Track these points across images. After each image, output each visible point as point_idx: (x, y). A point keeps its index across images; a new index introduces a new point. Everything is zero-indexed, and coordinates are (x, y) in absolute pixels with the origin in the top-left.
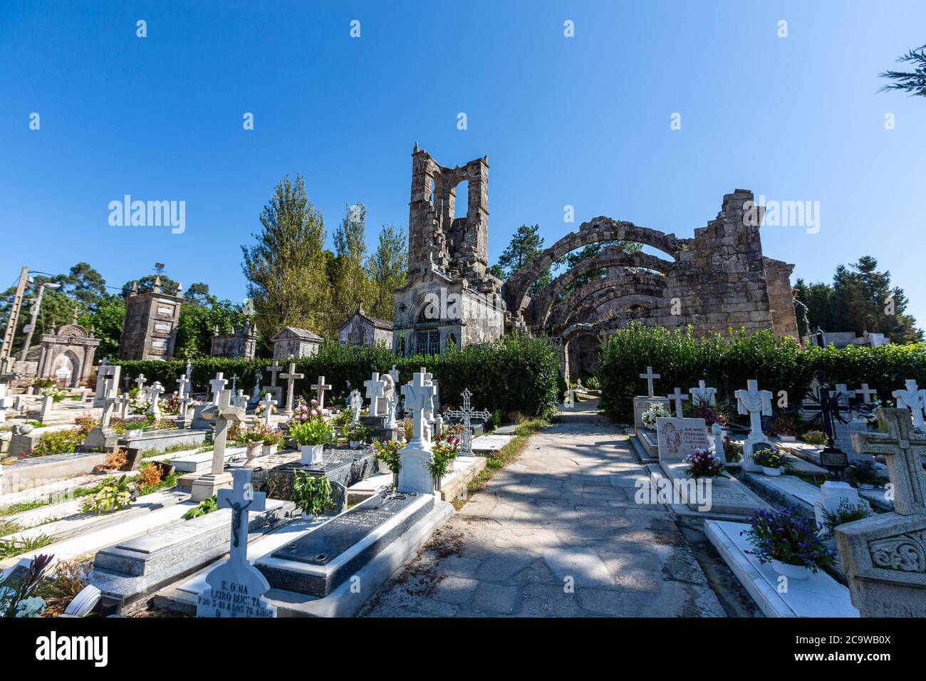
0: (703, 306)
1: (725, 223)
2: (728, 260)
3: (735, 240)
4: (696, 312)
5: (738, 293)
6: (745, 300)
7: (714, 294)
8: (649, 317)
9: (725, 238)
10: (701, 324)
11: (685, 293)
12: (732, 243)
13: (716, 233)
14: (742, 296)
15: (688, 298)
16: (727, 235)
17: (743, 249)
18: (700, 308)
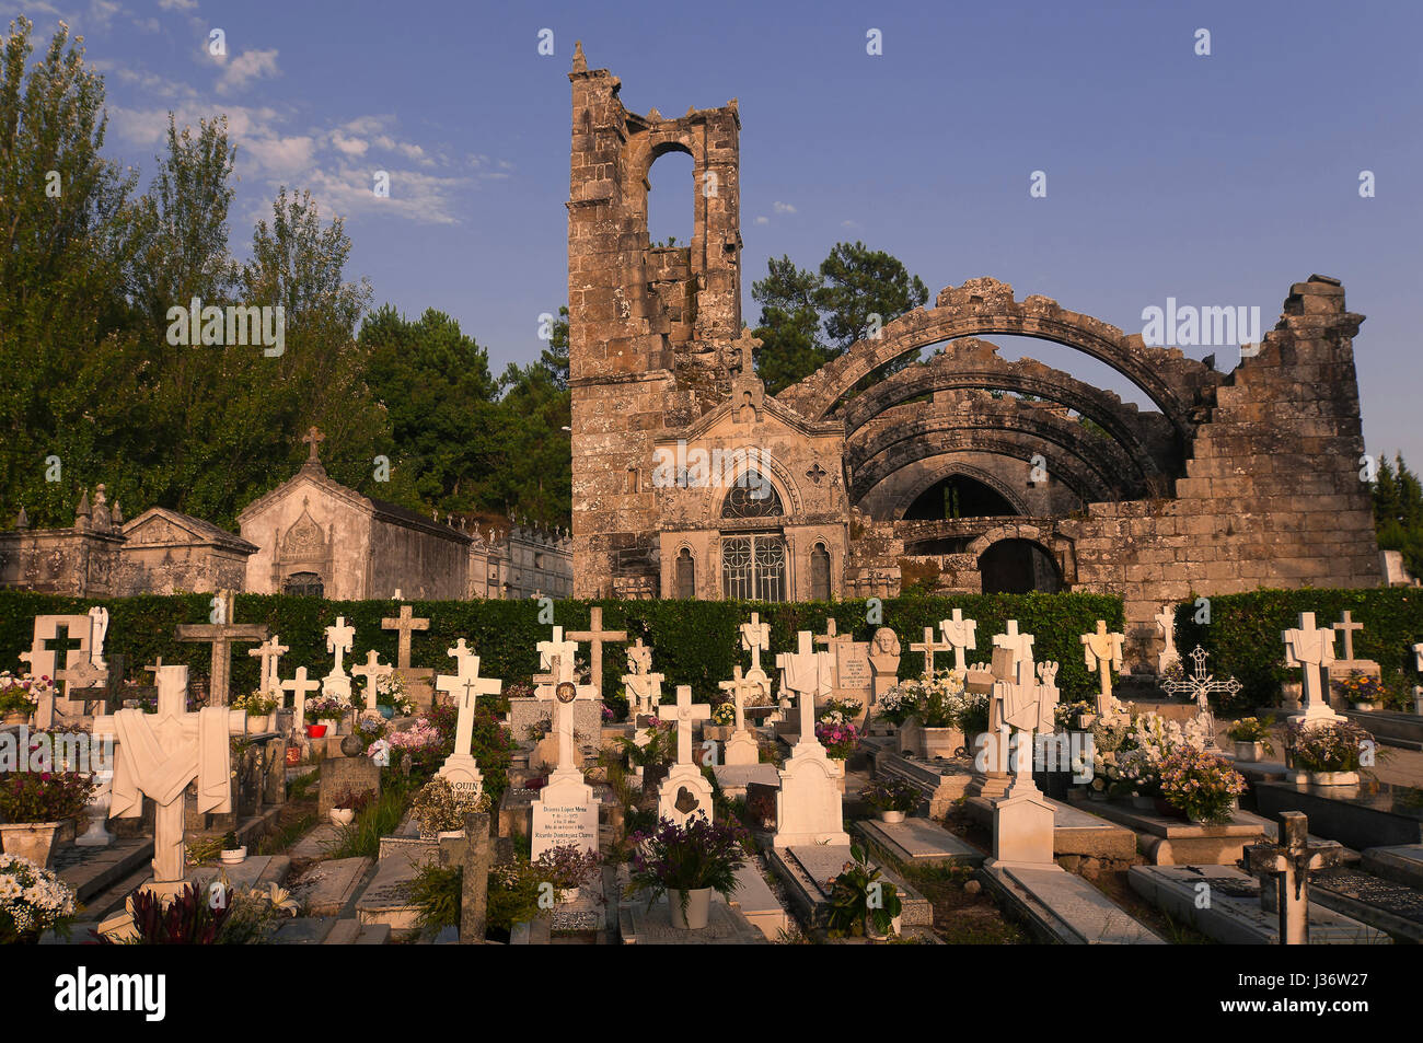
0: (1259, 499)
1: (1298, 338)
2: (1303, 410)
3: (1314, 375)
4: (1247, 509)
5: (1319, 476)
6: (1333, 490)
7: (1279, 476)
8: (1160, 515)
9: (1298, 368)
10: (1256, 532)
11: (1227, 471)
12: (1309, 379)
13: (1282, 357)
14: (1326, 482)
15: (1233, 481)
16: (1300, 362)
17: (1328, 393)
18: (1254, 502)
